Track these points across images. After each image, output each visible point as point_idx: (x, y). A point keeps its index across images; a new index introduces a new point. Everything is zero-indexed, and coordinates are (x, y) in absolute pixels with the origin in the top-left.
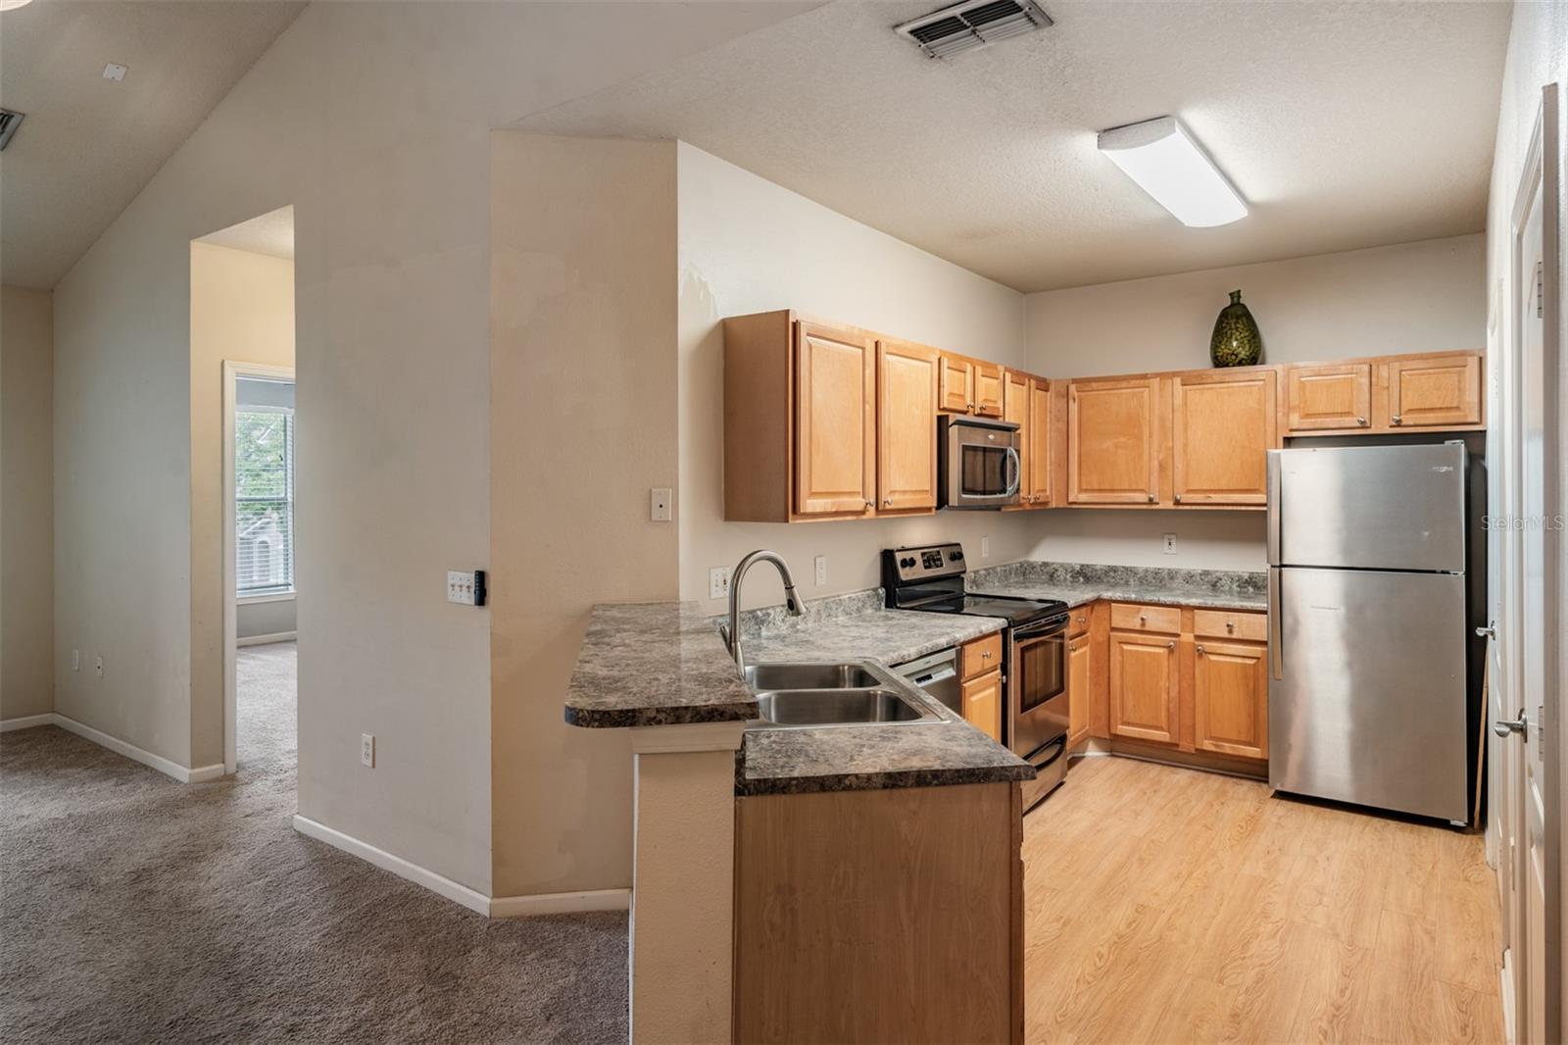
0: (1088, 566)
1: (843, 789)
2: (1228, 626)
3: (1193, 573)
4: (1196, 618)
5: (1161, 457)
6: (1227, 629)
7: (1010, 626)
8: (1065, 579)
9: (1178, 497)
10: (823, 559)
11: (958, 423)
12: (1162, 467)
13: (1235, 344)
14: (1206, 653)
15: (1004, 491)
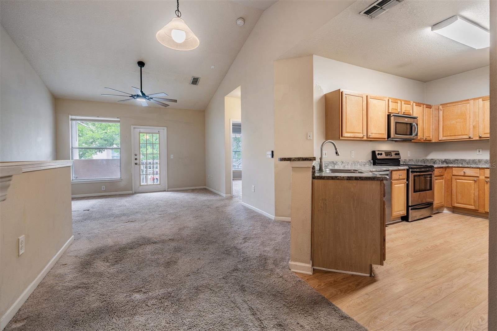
1: (337, 179)
4: (486, 171)
5: (474, 124)
7: (409, 169)
8: (439, 163)
9: (481, 136)
10: (353, 152)
11: (393, 116)
12: (474, 127)
15: (412, 135)
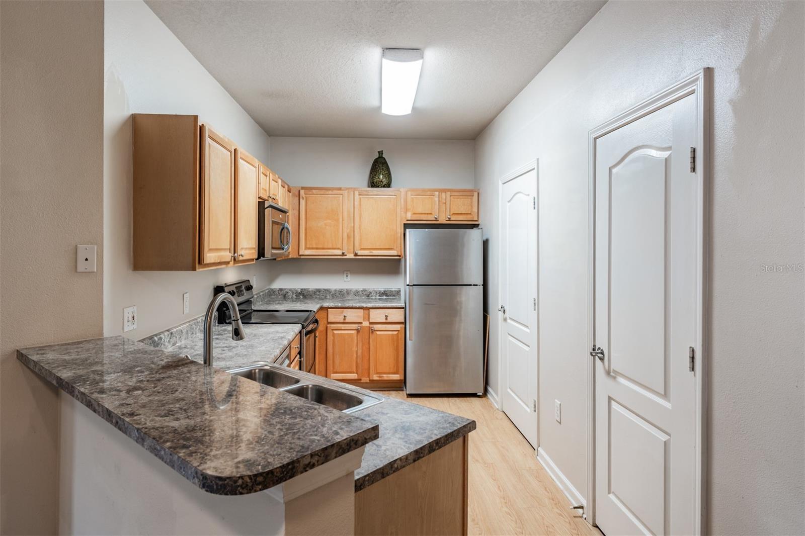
0: (305, 289)
1: (394, 471)
2: (386, 316)
3: (358, 290)
4: (371, 313)
5: (348, 231)
6: (385, 317)
7: (302, 328)
8: (292, 297)
9: (357, 252)
10: (187, 295)
11: (270, 207)
12: (349, 237)
13: (381, 176)
14: (375, 331)
15: (283, 249)
